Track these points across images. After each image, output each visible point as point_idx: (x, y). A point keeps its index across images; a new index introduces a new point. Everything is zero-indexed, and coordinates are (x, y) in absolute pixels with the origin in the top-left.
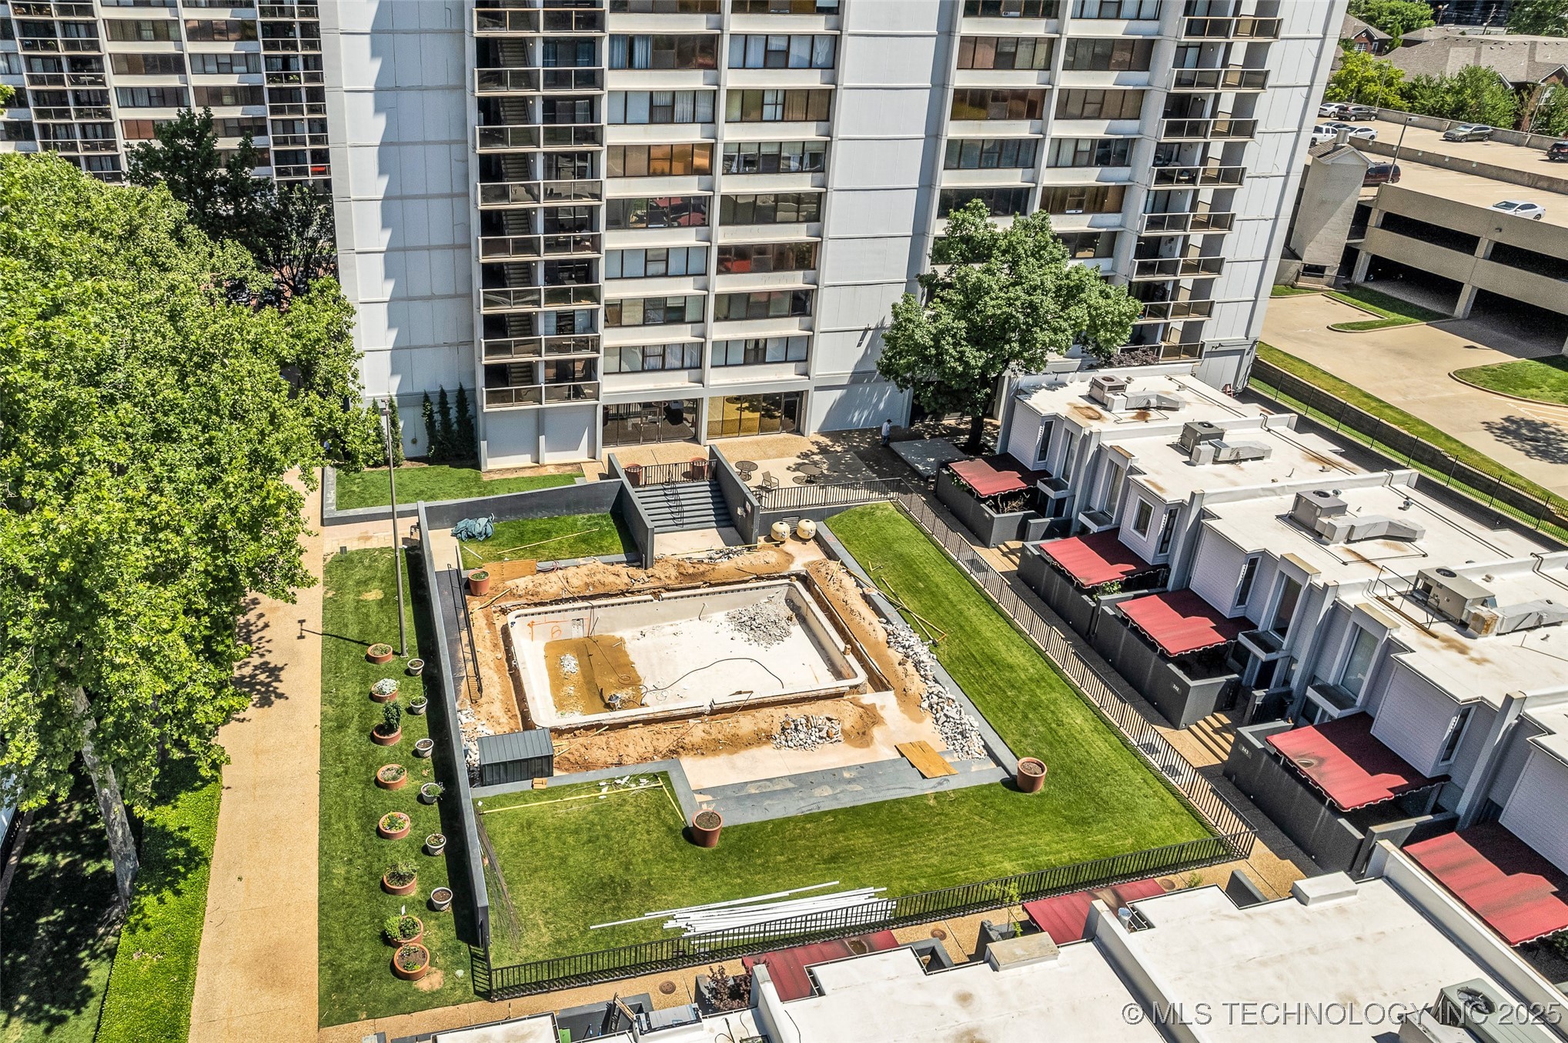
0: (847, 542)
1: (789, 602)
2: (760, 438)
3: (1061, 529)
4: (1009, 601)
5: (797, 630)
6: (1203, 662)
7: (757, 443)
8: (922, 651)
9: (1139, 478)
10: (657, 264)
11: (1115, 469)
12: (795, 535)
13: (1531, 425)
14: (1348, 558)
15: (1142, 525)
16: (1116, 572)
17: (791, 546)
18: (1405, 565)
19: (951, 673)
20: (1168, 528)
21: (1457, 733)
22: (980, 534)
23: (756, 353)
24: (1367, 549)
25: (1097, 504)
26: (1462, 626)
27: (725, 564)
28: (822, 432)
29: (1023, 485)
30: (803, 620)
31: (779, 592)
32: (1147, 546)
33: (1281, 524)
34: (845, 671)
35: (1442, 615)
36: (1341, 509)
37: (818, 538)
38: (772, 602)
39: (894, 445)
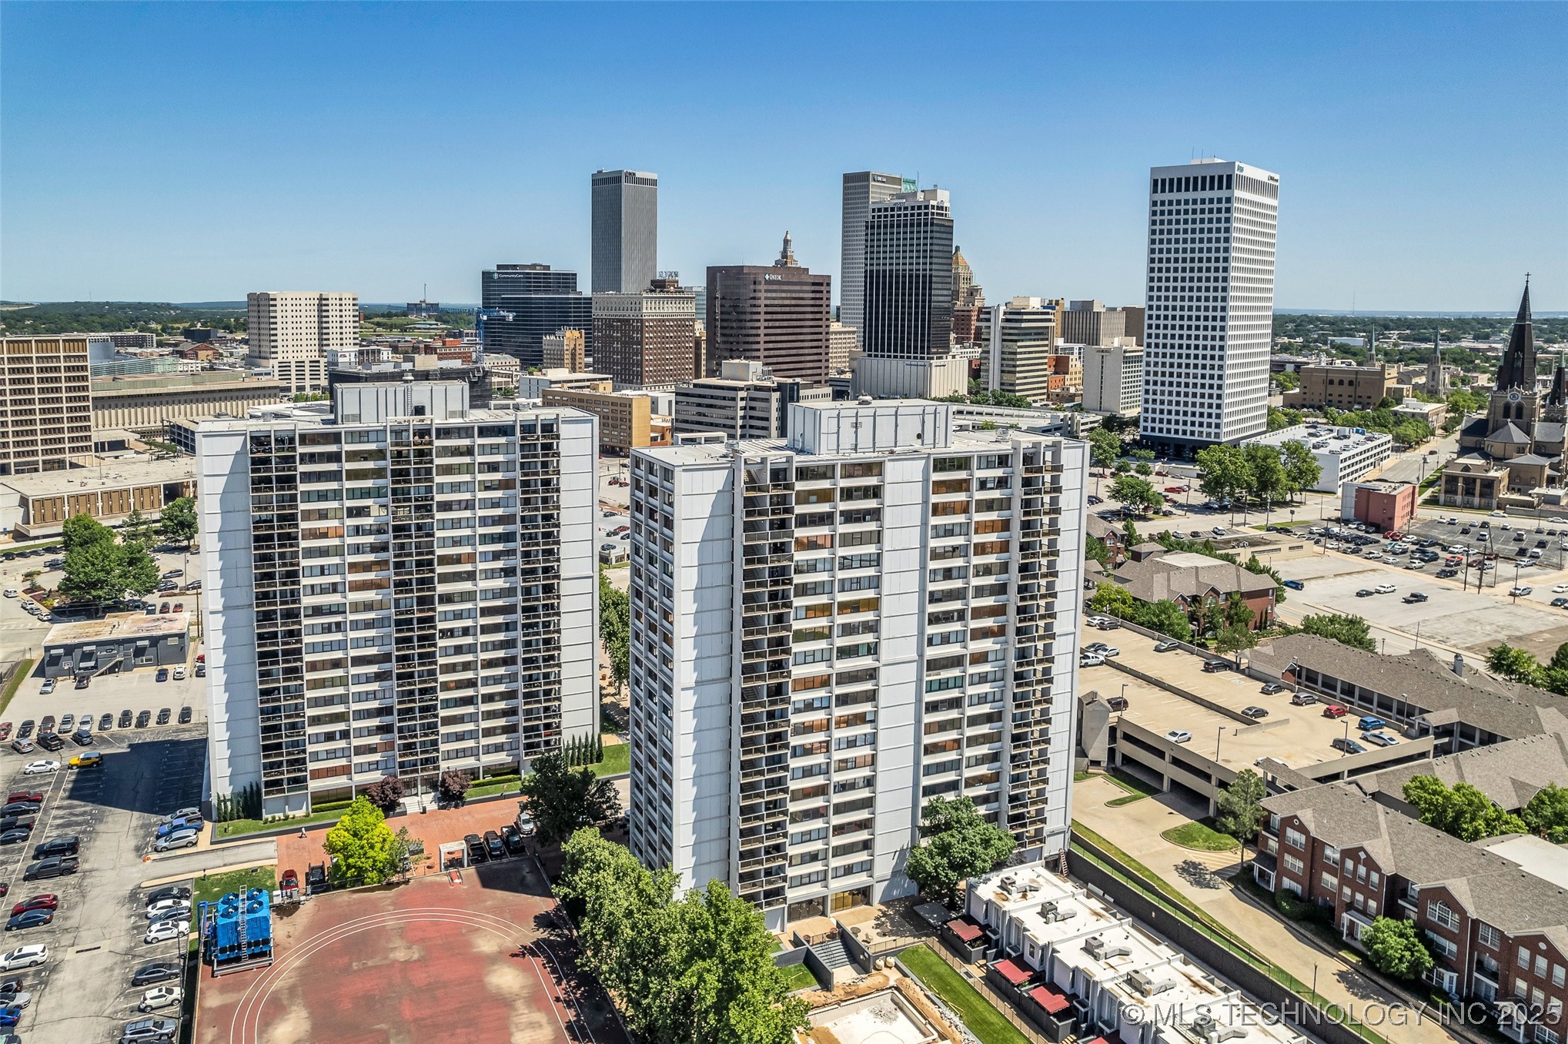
0: (910, 967)
1: (892, 1000)
2: (852, 910)
3: (1001, 954)
4: (986, 992)
5: (900, 1014)
6: (1062, 1015)
7: (853, 913)
8: (956, 1020)
9: (1028, 933)
10: (806, 837)
11: (1018, 928)
12: (886, 966)
13: (1195, 865)
14: (1106, 966)
15: (1032, 954)
16: (1025, 976)
17: (885, 971)
18: (1124, 967)
19: (970, 1029)
20: (1042, 955)
21: (1143, 1035)
22: (967, 959)
23: (849, 870)
24: (1113, 961)
25: (1013, 941)
26: (1142, 993)
27: (862, 985)
28: (881, 903)
29: (981, 933)
30: (901, 1010)
31: (887, 996)
32: (1035, 962)
33: (1082, 952)
34: (927, 1033)
35: (1137, 990)
36: (1102, 945)
37: (896, 966)
38: (885, 1001)
39: (916, 908)
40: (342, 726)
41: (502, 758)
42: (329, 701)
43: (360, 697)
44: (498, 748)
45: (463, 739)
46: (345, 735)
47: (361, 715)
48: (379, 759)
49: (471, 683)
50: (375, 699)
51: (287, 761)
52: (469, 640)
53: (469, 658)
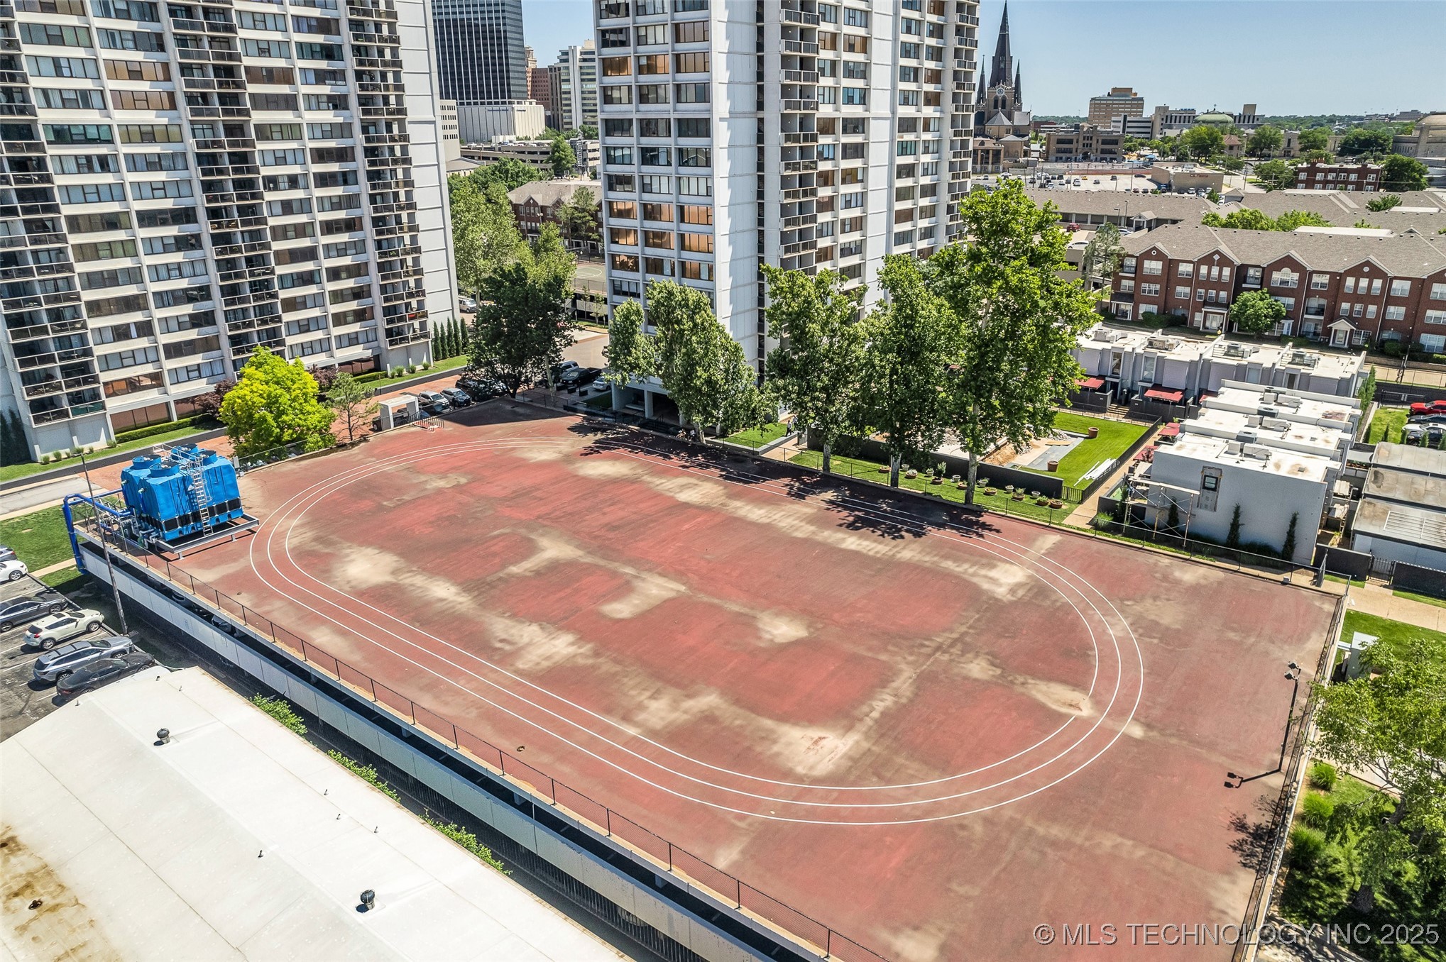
40: (138, 317)
41: (358, 352)
42: (111, 279)
43: (159, 273)
44: (353, 340)
45: (308, 331)
46: (145, 329)
47: (165, 299)
48: (200, 361)
49: (310, 254)
50: (181, 276)
51: (62, 368)
52: (298, 194)
53: (302, 219)
